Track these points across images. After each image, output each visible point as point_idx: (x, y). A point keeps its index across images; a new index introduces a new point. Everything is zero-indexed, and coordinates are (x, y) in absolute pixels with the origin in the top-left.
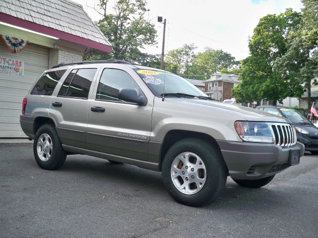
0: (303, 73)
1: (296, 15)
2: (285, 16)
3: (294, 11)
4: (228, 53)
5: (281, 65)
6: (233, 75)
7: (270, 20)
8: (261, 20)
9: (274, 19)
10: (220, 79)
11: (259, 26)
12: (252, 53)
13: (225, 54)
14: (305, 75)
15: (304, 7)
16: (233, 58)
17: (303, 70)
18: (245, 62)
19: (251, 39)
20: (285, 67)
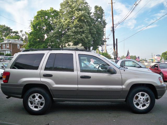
0: (63, 41)
1: (55, 11)
2: (50, 11)
3: (54, 9)
4: (8, 27)
5: (52, 36)
6: (17, 40)
7: (44, 13)
8: (38, 12)
9: (45, 12)
10: (10, 42)
11: (38, 15)
12: (34, 30)
13: (6, 27)
14: (65, 41)
15: (61, 8)
16: (12, 30)
17: (63, 39)
18: (31, 34)
19: (33, 22)
20: (54, 38)
